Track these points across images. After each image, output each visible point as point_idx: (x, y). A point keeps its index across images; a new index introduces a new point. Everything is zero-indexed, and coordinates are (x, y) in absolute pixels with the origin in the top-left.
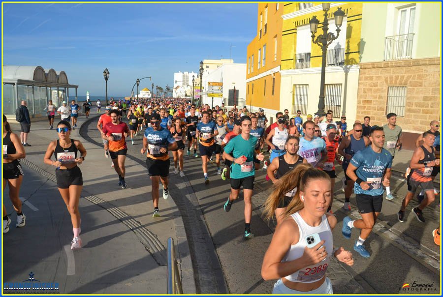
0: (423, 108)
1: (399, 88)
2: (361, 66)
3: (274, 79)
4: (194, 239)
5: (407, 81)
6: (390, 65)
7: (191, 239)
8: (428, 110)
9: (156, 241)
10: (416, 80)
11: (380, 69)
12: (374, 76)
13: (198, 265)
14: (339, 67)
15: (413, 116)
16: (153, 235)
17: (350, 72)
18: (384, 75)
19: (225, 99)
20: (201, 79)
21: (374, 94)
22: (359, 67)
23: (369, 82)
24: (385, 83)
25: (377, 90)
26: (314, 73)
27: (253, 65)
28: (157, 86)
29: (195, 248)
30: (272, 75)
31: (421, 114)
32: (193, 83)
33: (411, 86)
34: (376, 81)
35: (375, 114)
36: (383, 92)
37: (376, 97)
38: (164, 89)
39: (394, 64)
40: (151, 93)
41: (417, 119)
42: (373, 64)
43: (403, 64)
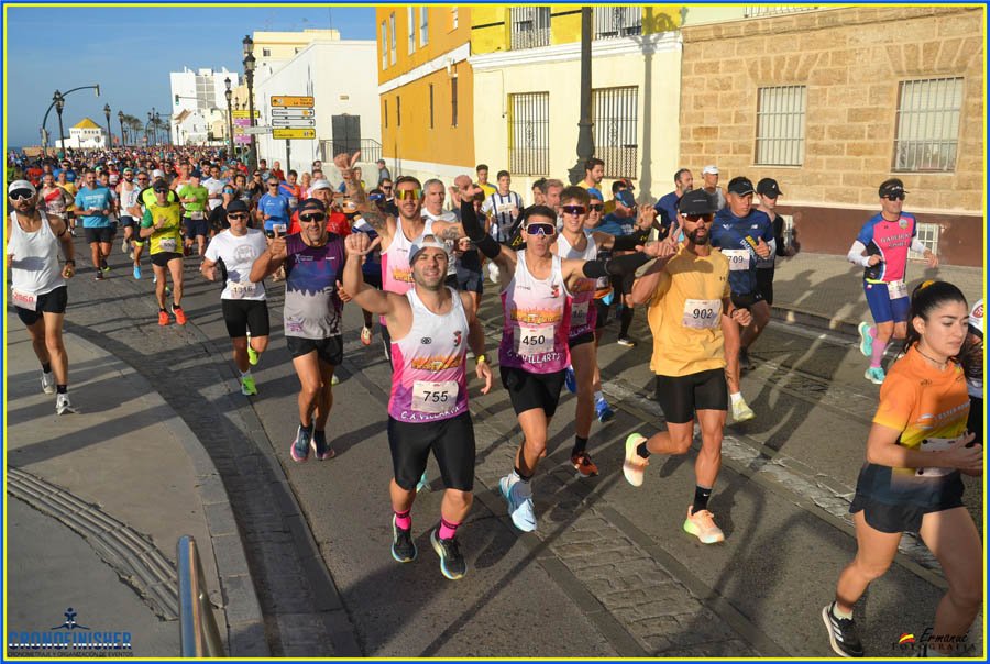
0: (850, 141)
1: (786, 90)
2: (685, 33)
3: (454, 80)
4: (259, 535)
5: (808, 70)
6: (761, 28)
7: (250, 536)
8: (862, 146)
9: (148, 554)
10: (829, 66)
11: (736, 41)
12: (721, 60)
13: (275, 606)
14: (627, 40)
15: (824, 163)
16: (140, 536)
17: (657, 52)
18: (746, 56)
19: (322, 144)
20: (250, 87)
21: (720, 110)
22: (681, 39)
23: (708, 77)
24: (750, 79)
25: (732, 97)
26: (562, 61)
27: (394, 43)
28: (121, 114)
29: (266, 560)
30: (449, 70)
31: (845, 156)
32: (229, 100)
33: (818, 83)
34: (728, 74)
35: (729, 164)
36: (745, 102)
37: (730, 119)
38: (145, 120)
39: (771, 27)
40: (103, 133)
41: (833, 171)
42: (717, 27)
43: (794, 25)
